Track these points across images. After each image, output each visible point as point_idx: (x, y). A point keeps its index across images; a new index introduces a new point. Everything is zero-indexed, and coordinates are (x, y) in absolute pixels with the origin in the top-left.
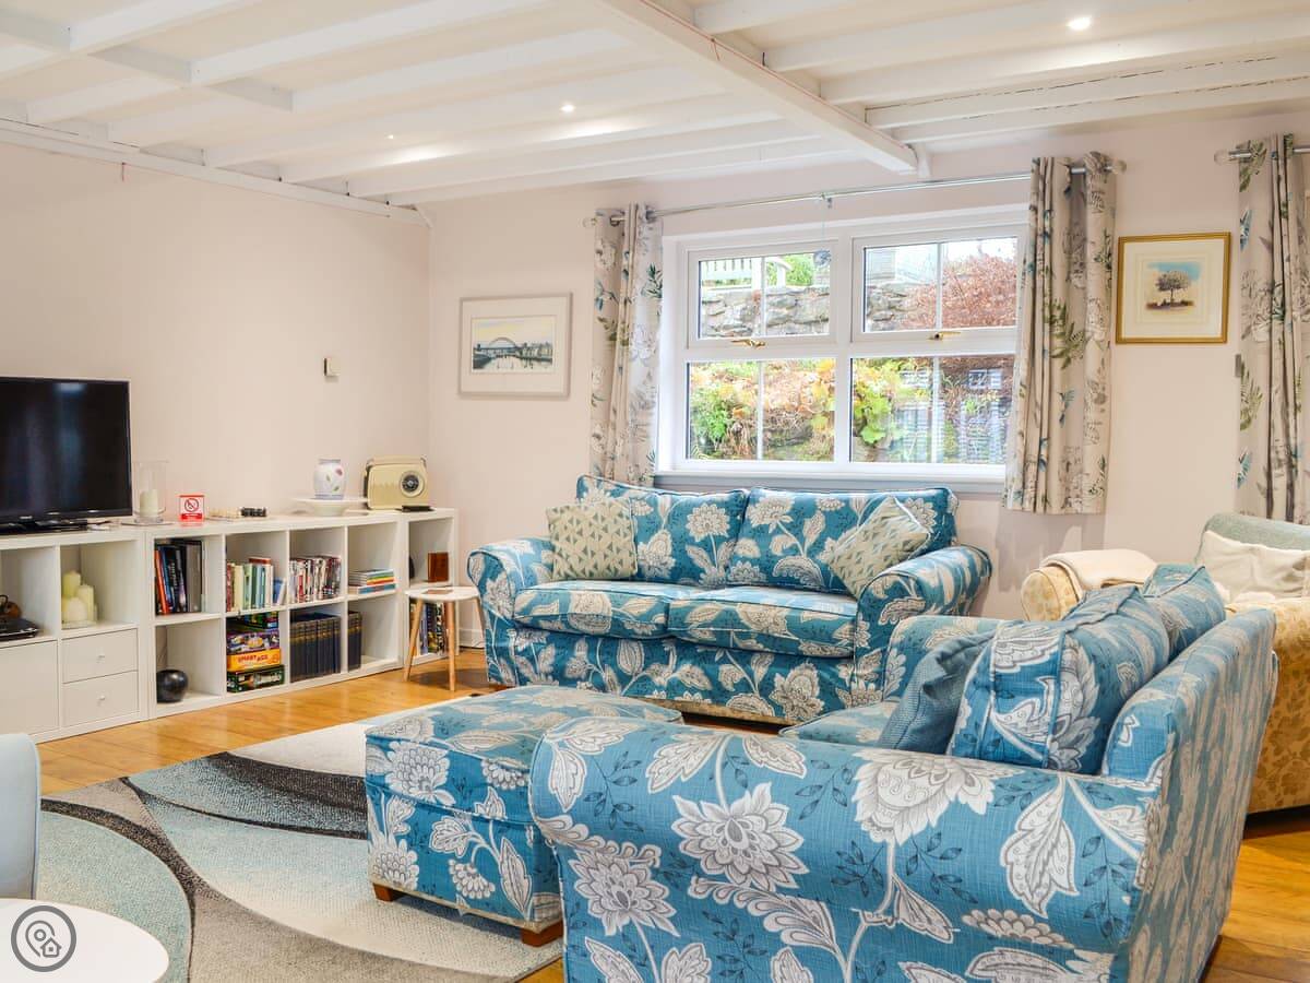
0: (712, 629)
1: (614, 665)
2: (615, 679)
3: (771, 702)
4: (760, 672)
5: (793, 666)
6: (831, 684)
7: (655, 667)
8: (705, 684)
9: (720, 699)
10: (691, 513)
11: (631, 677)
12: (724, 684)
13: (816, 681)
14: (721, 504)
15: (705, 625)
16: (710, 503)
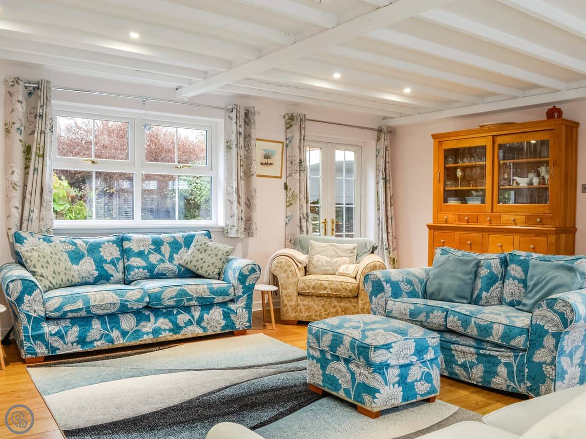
0: (175, 299)
1: (119, 328)
2: (120, 335)
3: (202, 327)
4: (197, 315)
5: (210, 309)
6: (228, 313)
7: (143, 323)
8: (171, 326)
9: (178, 331)
10: (101, 247)
11: (129, 332)
12: (180, 324)
13: (221, 313)
14: (114, 242)
15: (172, 298)
16: (108, 241)
